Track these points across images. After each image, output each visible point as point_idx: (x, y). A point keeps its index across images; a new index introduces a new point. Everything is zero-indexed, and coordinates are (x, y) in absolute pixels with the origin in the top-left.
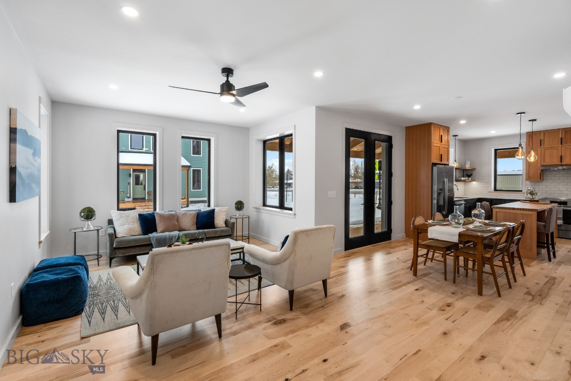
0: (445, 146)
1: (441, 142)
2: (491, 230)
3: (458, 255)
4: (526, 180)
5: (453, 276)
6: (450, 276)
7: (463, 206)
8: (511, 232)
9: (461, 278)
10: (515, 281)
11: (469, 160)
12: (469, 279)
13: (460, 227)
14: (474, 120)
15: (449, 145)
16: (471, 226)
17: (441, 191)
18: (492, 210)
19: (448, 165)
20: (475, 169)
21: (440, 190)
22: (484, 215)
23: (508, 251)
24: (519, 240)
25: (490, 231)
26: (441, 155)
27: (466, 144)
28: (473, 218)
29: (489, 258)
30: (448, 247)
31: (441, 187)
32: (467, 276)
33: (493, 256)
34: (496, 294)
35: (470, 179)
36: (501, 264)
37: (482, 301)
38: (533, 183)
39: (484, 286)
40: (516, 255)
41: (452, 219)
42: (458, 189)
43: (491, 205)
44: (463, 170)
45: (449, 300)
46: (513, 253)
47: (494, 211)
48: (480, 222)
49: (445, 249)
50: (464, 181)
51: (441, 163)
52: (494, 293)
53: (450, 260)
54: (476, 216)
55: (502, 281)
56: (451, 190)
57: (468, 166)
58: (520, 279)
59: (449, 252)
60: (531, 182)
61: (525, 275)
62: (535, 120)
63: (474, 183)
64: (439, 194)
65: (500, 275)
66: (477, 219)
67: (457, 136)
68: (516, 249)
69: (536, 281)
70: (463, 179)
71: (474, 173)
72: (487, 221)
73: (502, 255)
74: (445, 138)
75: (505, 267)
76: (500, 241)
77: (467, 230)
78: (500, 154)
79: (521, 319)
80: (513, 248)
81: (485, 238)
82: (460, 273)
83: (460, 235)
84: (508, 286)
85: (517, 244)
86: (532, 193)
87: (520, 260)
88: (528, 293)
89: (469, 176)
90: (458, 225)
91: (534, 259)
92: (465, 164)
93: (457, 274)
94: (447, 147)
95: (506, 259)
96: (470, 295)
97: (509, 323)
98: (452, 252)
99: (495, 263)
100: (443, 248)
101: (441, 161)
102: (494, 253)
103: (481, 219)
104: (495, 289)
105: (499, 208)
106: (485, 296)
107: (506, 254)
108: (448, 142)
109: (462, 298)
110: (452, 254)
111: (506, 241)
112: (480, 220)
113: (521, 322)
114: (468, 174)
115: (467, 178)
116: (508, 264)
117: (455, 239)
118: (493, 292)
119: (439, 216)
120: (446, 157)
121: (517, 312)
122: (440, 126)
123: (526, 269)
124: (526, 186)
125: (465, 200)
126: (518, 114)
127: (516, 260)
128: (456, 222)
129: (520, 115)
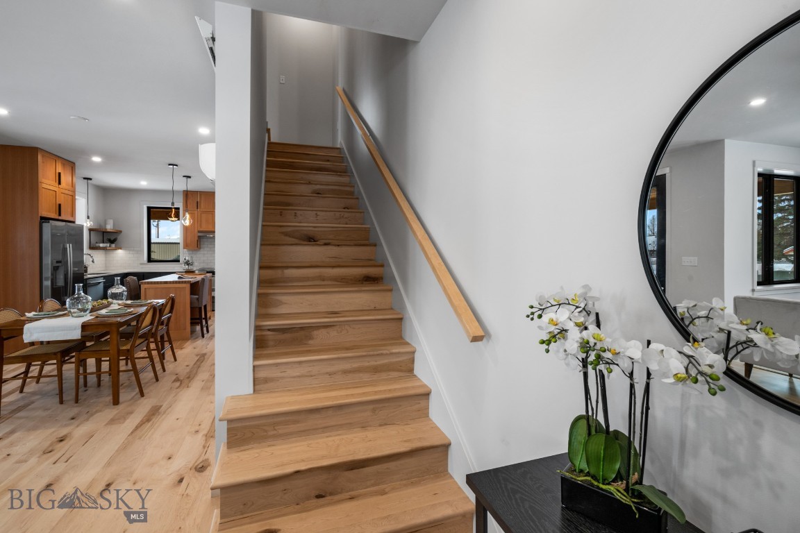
0: (67, 192)
1: (60, 183)
2: (132, 312)
3: (82, 357)
4: (184, 248)
5: (74, 394)
6: (69, 395)
7: (102, 285)
8: (157, 311)
9: (90, 391)
10: (164, 370)
11: (110, 219)
12: (102, 388)
13: (86, 315)
14: (114, 159)
15: (74, 192)
16: (103, 312)
17: (59, 265)
18: (140, 286)
19: (74, 222)
20: (121, 232)
21: (57, 262)
22: (126, 293)
23: (154, 335)
24: (169, 318)
25: (130, 313)
26: (60, 205)
27: (106, 192)
28: (110, 300)
29: (128, 350)
30: (64, 351)
31: (60, 258)
32: (99, 385)
33: (133, 346)
34: (139, 395)
35: (113, 245)
36: (145, 354)
37: (117, 412)
38: (191, 252)
39: (121, 391)
40: (166, 338)
41: (73, 305)
42: (93, 261)
43: (139, 280)
44: (103, 232)
45: (63, 432)
46: (162, 337)
47: (143, 287)
48: (119, 305)
49: (59, 355)
50: (104, 249)
51: (60, 218)
52: (137, 394)
53: (69, 369)
54: (115, 296)
55: (147, 376)
56: (79, 263)
57: (109, 227)
58: (170, 366)
59: (66, 358)
60: (189, 250)
61: (175, 360)
62: (190, 177)
63: (120, 252)
64: (55, 269)
65: (143, 369)
66: (115, 301)
67: (91, 179)
68: (166, 330)
69: (186, 364)
70: (101, 245)
71: (120, 238)
72: (129, 302)
73: (147, 341)
74: (66, 179)
75: (151, 357)
76: (142, 324)
77: (97, 317)
78: (156, 214)
79: (165, 412)
80: (162, 330)
81: (121, 324)
82: (88, 385)
83: (84, 327)
84: (155, 380)
85: (167, 325)
86: (187, 263)
87: (171, 343)
88: (177, 380)
89: (112, 242)
90: (82, 313)
91: (187, 339)
92: (105, 224)
93: (82, 389)
94: (70, 193)
95: (153, 346)
96: (100, 411)
97: (150, 424)
98: (73, 357)
99: (136, 356)
100: (55, 354)
101: (60, 215)
102: (134, 341)
103: (122, 300)
104: (137, 390)
105: (148, 283)
106: (123, 402)
107: (152, 340)
108: (73, 185)
109: (87, 420)
110: (73, 360)
111: (152, 323)
112: (120, 302)
113: (164, 416)
114: (108, 238)
115: (108, 245)
116: (154, 353)
117: (76, 335)
118: (135, 393)
119: (51, 303)
120: (70, 210)
121: (161, 406)
122: (56, 157)
123: (178, 353)
124: (184, 255)
125: (104, 277)
126: (170, 165)
127: (167, 345)
128: (78, 309)
129: (171, 166)
